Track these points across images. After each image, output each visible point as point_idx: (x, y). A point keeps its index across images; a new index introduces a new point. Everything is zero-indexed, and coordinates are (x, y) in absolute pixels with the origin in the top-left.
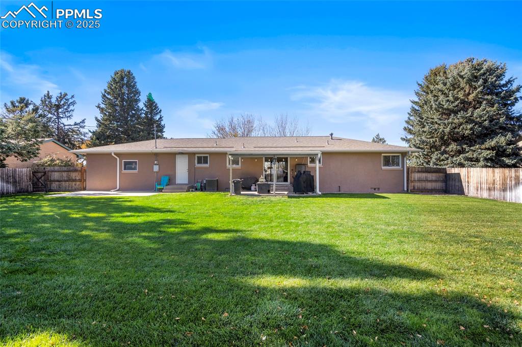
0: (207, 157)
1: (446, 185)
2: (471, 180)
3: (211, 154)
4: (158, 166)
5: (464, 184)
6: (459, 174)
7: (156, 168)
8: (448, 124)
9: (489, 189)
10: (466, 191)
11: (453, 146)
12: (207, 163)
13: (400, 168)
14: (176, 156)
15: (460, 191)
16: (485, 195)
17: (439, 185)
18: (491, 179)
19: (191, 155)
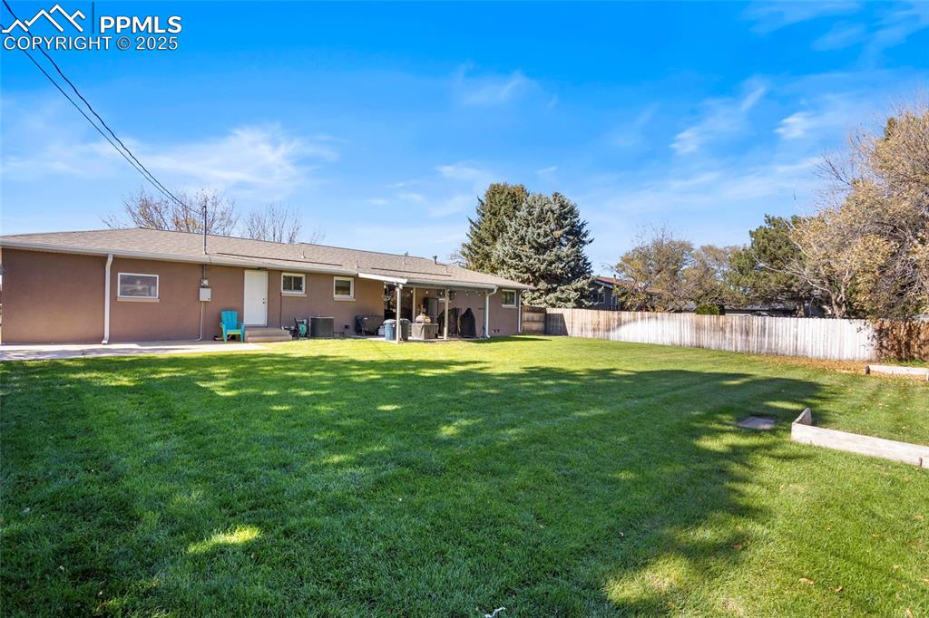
0: (301, 278)
1: (546, 325)
2: (576, 321)
3: (309, 274)
4: (209, 290)
5: (567, 325)
6: (562, 315)
7: (205, 295)
8: (544, 260)
9: (594, 330)
10: (569, 332)
11: (543, 285)
12: (300, 289)
13: (514, 306)
14: (246, 272)
15: (564, 332)
16: (590, 335)
17: (538, 326)
18: (595, 321)
19: (273, 273)
